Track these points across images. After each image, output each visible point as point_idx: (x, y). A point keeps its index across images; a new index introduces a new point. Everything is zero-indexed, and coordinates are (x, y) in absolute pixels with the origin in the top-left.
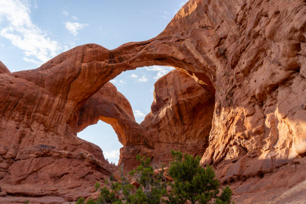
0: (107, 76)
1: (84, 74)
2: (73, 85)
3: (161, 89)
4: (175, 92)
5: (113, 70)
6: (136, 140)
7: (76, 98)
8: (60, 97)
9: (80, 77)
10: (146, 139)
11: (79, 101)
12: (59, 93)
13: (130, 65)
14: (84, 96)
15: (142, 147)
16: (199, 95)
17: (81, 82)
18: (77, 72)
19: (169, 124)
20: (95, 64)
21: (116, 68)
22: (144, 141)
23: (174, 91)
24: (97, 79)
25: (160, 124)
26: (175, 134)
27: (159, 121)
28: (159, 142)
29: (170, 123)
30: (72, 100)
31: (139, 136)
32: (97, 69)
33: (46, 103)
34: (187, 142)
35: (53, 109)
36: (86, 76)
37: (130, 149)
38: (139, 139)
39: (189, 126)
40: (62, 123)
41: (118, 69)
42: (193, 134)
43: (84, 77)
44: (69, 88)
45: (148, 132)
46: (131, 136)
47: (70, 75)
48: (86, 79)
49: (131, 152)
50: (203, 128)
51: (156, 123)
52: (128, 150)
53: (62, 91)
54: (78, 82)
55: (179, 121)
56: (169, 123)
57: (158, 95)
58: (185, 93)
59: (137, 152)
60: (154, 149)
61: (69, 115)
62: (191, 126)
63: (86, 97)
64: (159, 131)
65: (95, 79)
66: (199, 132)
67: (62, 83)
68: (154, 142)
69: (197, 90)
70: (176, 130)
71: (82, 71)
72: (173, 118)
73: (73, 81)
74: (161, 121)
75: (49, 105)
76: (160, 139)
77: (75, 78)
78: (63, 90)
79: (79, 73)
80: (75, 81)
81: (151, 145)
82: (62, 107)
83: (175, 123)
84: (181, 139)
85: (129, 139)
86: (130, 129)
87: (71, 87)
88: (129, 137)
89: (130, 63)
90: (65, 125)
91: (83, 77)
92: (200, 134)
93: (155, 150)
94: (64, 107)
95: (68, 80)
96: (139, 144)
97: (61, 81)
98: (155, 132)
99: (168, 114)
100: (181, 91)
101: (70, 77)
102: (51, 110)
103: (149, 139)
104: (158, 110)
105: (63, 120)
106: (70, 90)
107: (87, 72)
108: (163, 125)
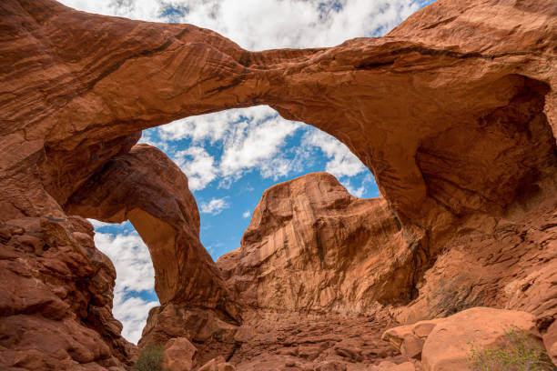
0: (221, 89)
1: (173, 57)
2: (129, 66)
3: (277, 200)
4: (311, 204)
5: (243, 77)
6: (201, 292)
7: (117, 102)
8: (74, 73)
9: (158, 58)
10: (225, 296)
11: (122, 115)
12: (78, 59)
13: (288, 77)
14: (142, 113)
15: (211, 313)
16: (360, 214)
17: (153, 71)
18: (158, 42)
19: (290, 264)
20: (208, 50)
21: (252, 77)
22: (219, 301)
23: (307, 203)
24: (198, 83)
25: (264, 266)
26: (302, 287)
27: (263, 259)
28: (256, 307)
29: (294, 262)
30: (105, 101)
31: (212, 283)
32: (211, 61)
33: (19, 49)
34: (335, 309)
35: (27, 79)
36: (176, 63)
37: (182, 311)
38: (208, 289)
39: (337, 273)
40: (32, 132)
41: (254, 81)
42: (350, 291)
43: (167, 63)
44: (117, 66)
45: (232, 281)
46: (192, 279)
47: (139, 38)
48: (170, 71)
49: (185, 317)
50: (372, 278)
51: (254, 263)
52: (178, 314)
53: (88, 60)
54: (147, 64)
55: (317, 260)
56: (289, 262)
57: (270, 208)
58: (330, 208)
59: (199, 323)
60: (239, 325)
61: (68, 127)
62: (342, 273)
63: (146, 117)
64: (261, 280)
65: (192, 83)
66: (364, 286)
67: (103, 41)
68: (242, 306)
69: (356, 205)
70: (308, 279)
71: (170, 48)
72: (302, 252)
73: (136, 56)
74: (267, 260)
75: (26, 60)
76: (260, 299)
77: (145, 53)
78: (95, 62)
79: (162, 48)
80: (139, 59)
81: (234, 313)
82: (62, 92)
83: (305, 262)
84: (318, 300)
85: (186, 286)
86: (195, 261)
87: (123, 66)
88: (188, 279)
89: (289, 74)
90: (37, 146)
91: (165, 62)
92: (367, 290)
93: (245, 326)
94: (68, 97)
95: (126, 44)
96: (205, 304)
97: (104, 37)
98: (248, 283)
99: (289, 244)
100: (324, 203)
101: (133, 43)
102: (18, 76)
103: (232, 297)
104: (261, 240)
105: (43, 127)
106: (114, 73)
107: (181, 56)
108: (272, 268)
